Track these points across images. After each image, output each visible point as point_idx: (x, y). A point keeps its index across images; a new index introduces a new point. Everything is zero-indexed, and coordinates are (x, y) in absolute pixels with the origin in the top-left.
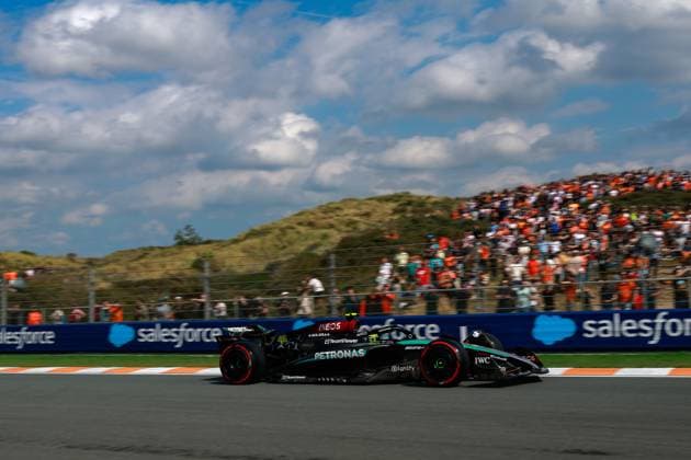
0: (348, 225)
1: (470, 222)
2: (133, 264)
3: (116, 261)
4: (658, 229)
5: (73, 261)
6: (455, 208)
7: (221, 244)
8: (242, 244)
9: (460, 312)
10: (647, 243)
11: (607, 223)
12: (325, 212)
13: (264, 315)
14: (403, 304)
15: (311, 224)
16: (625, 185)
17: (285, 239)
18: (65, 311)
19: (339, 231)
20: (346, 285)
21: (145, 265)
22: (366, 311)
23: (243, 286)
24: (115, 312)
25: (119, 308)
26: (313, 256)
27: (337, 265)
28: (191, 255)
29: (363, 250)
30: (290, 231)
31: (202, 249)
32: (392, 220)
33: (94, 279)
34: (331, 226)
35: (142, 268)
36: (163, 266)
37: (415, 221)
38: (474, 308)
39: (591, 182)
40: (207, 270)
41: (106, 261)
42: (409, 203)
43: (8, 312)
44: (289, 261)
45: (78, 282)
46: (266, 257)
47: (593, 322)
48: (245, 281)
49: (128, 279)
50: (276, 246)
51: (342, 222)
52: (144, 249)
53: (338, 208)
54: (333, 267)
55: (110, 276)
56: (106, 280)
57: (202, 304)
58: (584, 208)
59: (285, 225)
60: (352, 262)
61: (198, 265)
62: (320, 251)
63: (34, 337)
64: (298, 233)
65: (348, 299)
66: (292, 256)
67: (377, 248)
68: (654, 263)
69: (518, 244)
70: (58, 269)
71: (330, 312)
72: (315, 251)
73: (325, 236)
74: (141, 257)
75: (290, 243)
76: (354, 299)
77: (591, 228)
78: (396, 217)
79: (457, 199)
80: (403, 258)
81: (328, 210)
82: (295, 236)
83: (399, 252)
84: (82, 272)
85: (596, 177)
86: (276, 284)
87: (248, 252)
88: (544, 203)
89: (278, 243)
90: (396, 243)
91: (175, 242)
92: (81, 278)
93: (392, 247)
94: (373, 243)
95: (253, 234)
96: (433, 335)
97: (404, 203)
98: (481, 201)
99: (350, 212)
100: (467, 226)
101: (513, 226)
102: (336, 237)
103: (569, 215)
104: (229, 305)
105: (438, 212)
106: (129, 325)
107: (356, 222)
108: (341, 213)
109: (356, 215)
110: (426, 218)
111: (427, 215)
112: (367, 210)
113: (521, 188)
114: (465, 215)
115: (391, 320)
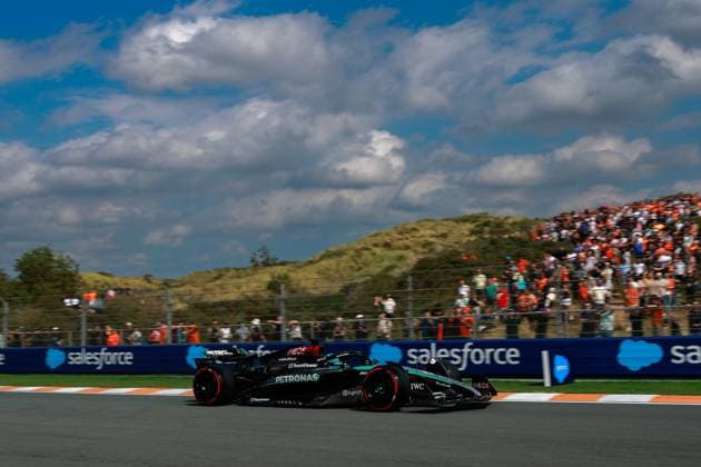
0: (424, 246)
1: (550, 244)
2: (209, 286)
3: (192, 283)
5: (150, 282)
6: (534, 229)
7: (296, 265)
8: (317, 265)
9: (538, 337)
11: (693, 245)
12: (401, 233)
13: (341, 337)
14: (482, 327)
15: (387, 245)
17: (360, 260)
18: (144, 333)
19: (415, 252)
20: (423, 307)
21: (221, 287)
22: (444, 334)
23: (317, 308)
24: (192, 333)
25: (195, 330)
26: (389, 277)
27: (414, 287)
28: (265, 277)
29: (438, 273)
30: (365, 252)
31: (279, 270)
32: (469, 241)
33: (172, 301)
34: (407, 247)
35: (218, 290)
36: (239, 288)
37: (493, 242)
38: (555, 332)
39: (676, 202)
40: (283, 292)
41: (182, 283)
42: (486, 224)
43: (89, 333)
44: (365, 283)
45: (156, 303)
46: (342, 279)
47: (681, 348)
48: (321, 302)
50: (352, 267)
51: (417, 244)
52: (219, 270)
53: (414, 229)
54: (410, 289)
55: (186, 298)
56: (182, 301)
57: (279, 326)
58: (669, 229)
59: (360, 246)
60: (428, 284)
61: (273, 286)
62: (396, 273)
63: (113, 358)
64: (374, 254)
65: (425, 322)
66: (368, 278)
67: (455, 271)
70: (135, 291)
71: (407, 336)
72: (390, 273)
73: (401, 258)
74: (217, 278)
75: (366, 264)
76: (431, 321)
78: (473, 238)
79: (537, 220)
80: (481, 281)
81: (404, 231)
82: (371, 258)
83: (477, 274)
84: (159, 293)
85: (681, 197)
86: (352, 306)
87: (323, 274)
88: (627, 224)
89: (353, 264)
90: (473, 265)
91: (250, 264)
92: (159, 298)
93: (472, 269)
94: (450, 266)
95: (328, 255)
96: (514, 359)
97: (481, 224)
98: (561, 222)
99: (425, 233)
100: (549, 248)
101: (595, 248)
102: (412, 259)
103: (654, 236)
104: (305, 328)
105: (517, 234)
107: (433, 243)
108: (418, 234)
109: (432, 236)
110: (505, 239)
111: (505, 236)
112: (445, 231)
115: (470, 344)
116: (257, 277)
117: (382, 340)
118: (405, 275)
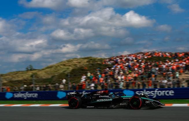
2: (14, 76)
3: (9, 75)
4: (157, 67)
6: (103, 61)
7: (39, 70)
8: (45, 70)
10: (153, 71)
12: (68, 62)
15: (64, 65)
16: (149, 55)
17: (57, 69)
19: (72, 67)
21: (17, 76)
22: (78, 89)
23: (45, 82)
25: (9, 88)
26: (64, 74)
28: (30, 73)
29: (78, 72)
30: (58, 67)
31: (34, 72)
33: (2, 80)
34: (70, 66)
36: (23, 76)
37: (92, 64)
40: (34, 78)
41: (6, 75)
42: (91, 60)
46: (51, 74)
49: (13, 80)
50: (54, 71)
51: (73, 65)
52: (17, 72)
53: (72, 61)
54: (69, 77)
55: (7, 79)
56: (6, 80)
57: (32, 87)
58: (138, 61)
59: (57, 65)
60: (75, 75)
61: (32, 76)
62: (66, 73)
64: (61, 67)
65: (73, 86)
66: (59, 74)
67: (82, 72)
68: (156, 76)
69: (120, 71)
73: (68, 68)
74: (16, 74)
75: (58, 70)
76: (75, 85)
77: (139, 67)
78: (87, 63)
79: (104, 59)
80: (89, 74)
81: (69, 61)
82: (60, 68)
85: (141, 53)
86: (54, 81)
87: (46, 73)
88: (127, 60)
89: (55, 70)
90: (87, 70)
91: (26, 70)
93: (86, 71)
94: (81, 70)
95: (48, 68)
97: (90, 59)
98: (110, 59)
99: (75, 62)
100: (107, 66)
102: (71, 68)
105: (99, 62)
106: (11, 93)
107: (77, 65)
108: (73, 62)
109: (77, 63)
111: (96, 63)
112: (80, 61)
113: (121, 56)
114: (106, 63)
116: (28, 73)
118: (68, 73)
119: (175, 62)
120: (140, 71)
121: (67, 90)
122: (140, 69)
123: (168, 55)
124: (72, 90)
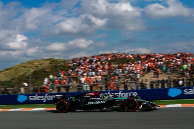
0: (36, 67)
1: (70, 67)
4: (120, 69)
6: (66, 63)
8: (3, 72)
9: (67, 92)
10: (117, 72)
11: (107, 67)
12: (29, 63)
13: (9, 93)
14: (51, 90)
15: (25, 67)
16: (112, 57)
17: (16, 71)
22: (40, 92)
23: (3, 85)
27: (32, 78)
29: (40, 74)
30: (18, 69)
32: (49, 66)
34: (31, 67)
37: (55, 66)
38: (71, 91)
39: (103, 56)
42: (54, 61)
46: (11, 76)
50: (14, 73)
51: (34, 66)
53: (33, 62)
54: (30, 79)
58: (101, 63)
59: (17, 67)
60: (36, 78)
62: (27, 75)
64: (21, 69)
65: (35, 88)
66: (18, 76)
67: (44, 74)
69: (84, 73)
71: (29, 92)
73: (29, 70)
75: (18, 72)
77: (103, 69)
78: (50, 65)
79: (67, 60)
80: (51, 77)
81: (30, 63)
83: (50, 75)
85: (105, 55)
86: (14, 84)
87: (5, 75)
88: (91, 62)
89: (14, 72)
90: (49, 72)
93: (49, 73)
94: (43, 72)
95: (7, 70)
97: (52, 61)
98: (74, 61)
99: (36, 63)
101: (82, 68)
102: (32, 70)
103: (98, 65)
105: (62, 64)
107: (38, 66)
108: (34, 64)
109: (38, 64)
110: (58, 65)
111: (59, 64)
112: (42, 63)
113: (85, 57)
114: (69, 65)
115: (47, 94)
117: (22, 94)
118: (29, 75)
119: (138, 63)
120: (104, 73)
121: (28, 94)
122: (104, 71)
123: (131, 56)
124: (33, 93)
